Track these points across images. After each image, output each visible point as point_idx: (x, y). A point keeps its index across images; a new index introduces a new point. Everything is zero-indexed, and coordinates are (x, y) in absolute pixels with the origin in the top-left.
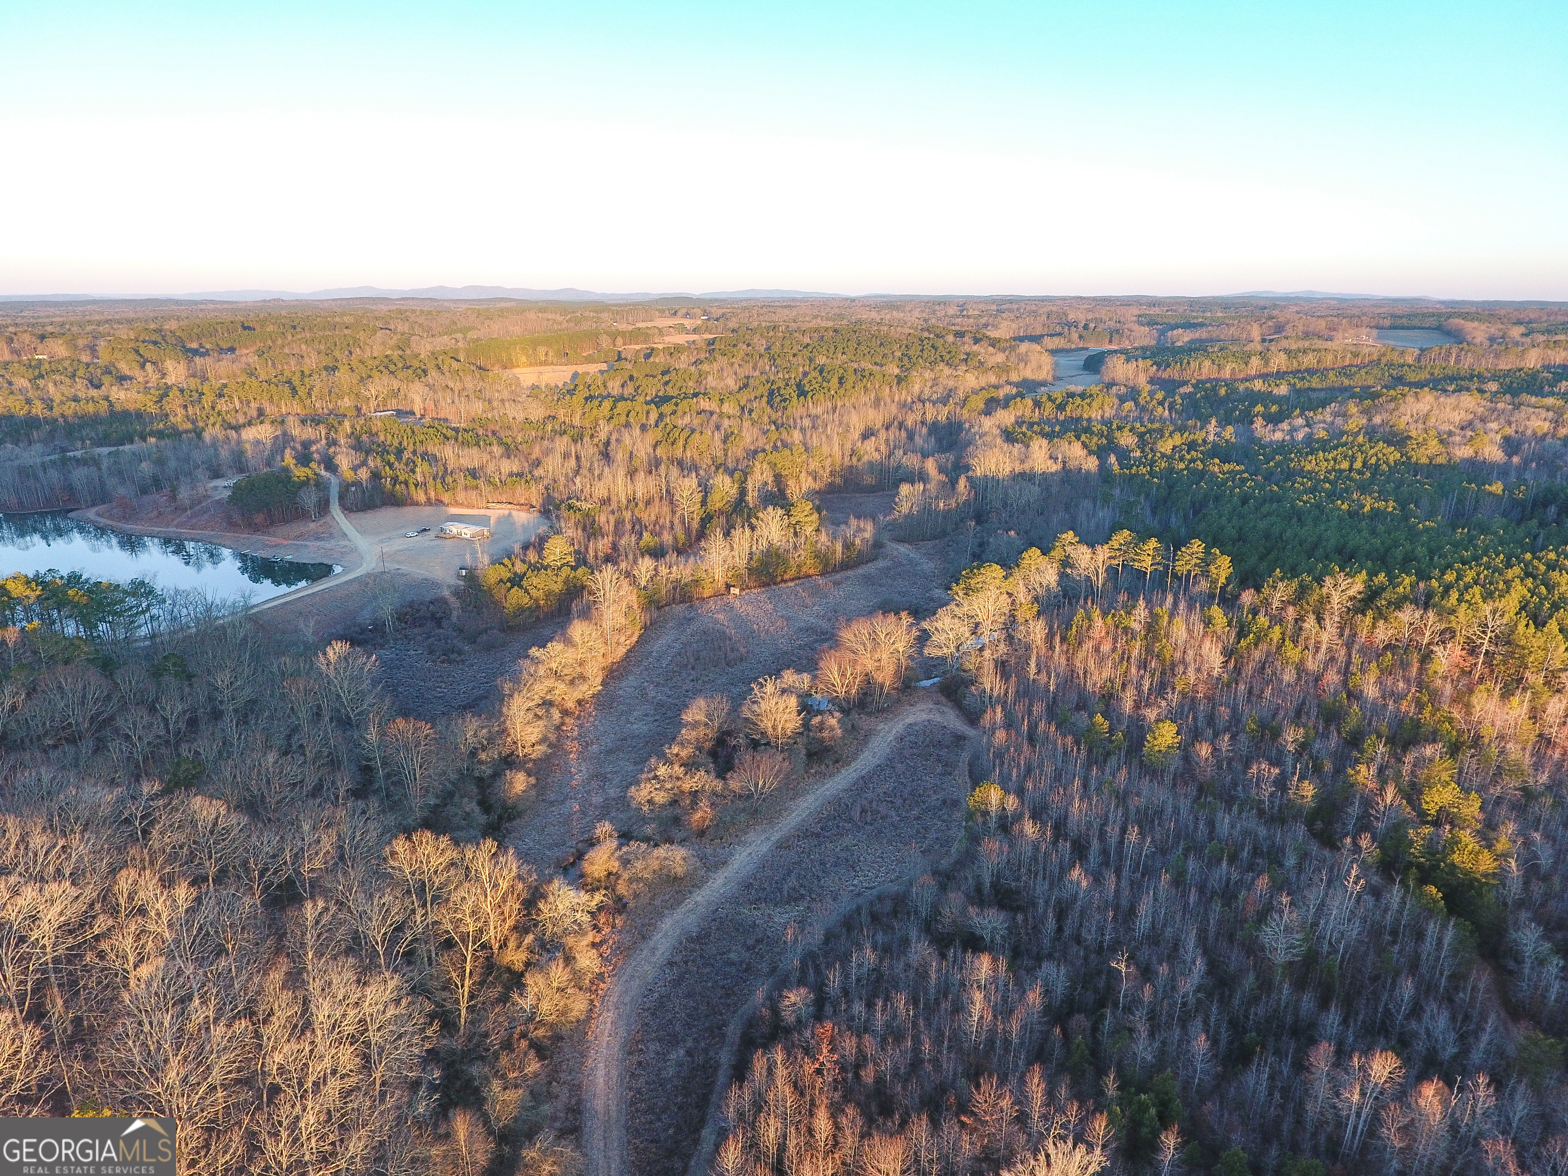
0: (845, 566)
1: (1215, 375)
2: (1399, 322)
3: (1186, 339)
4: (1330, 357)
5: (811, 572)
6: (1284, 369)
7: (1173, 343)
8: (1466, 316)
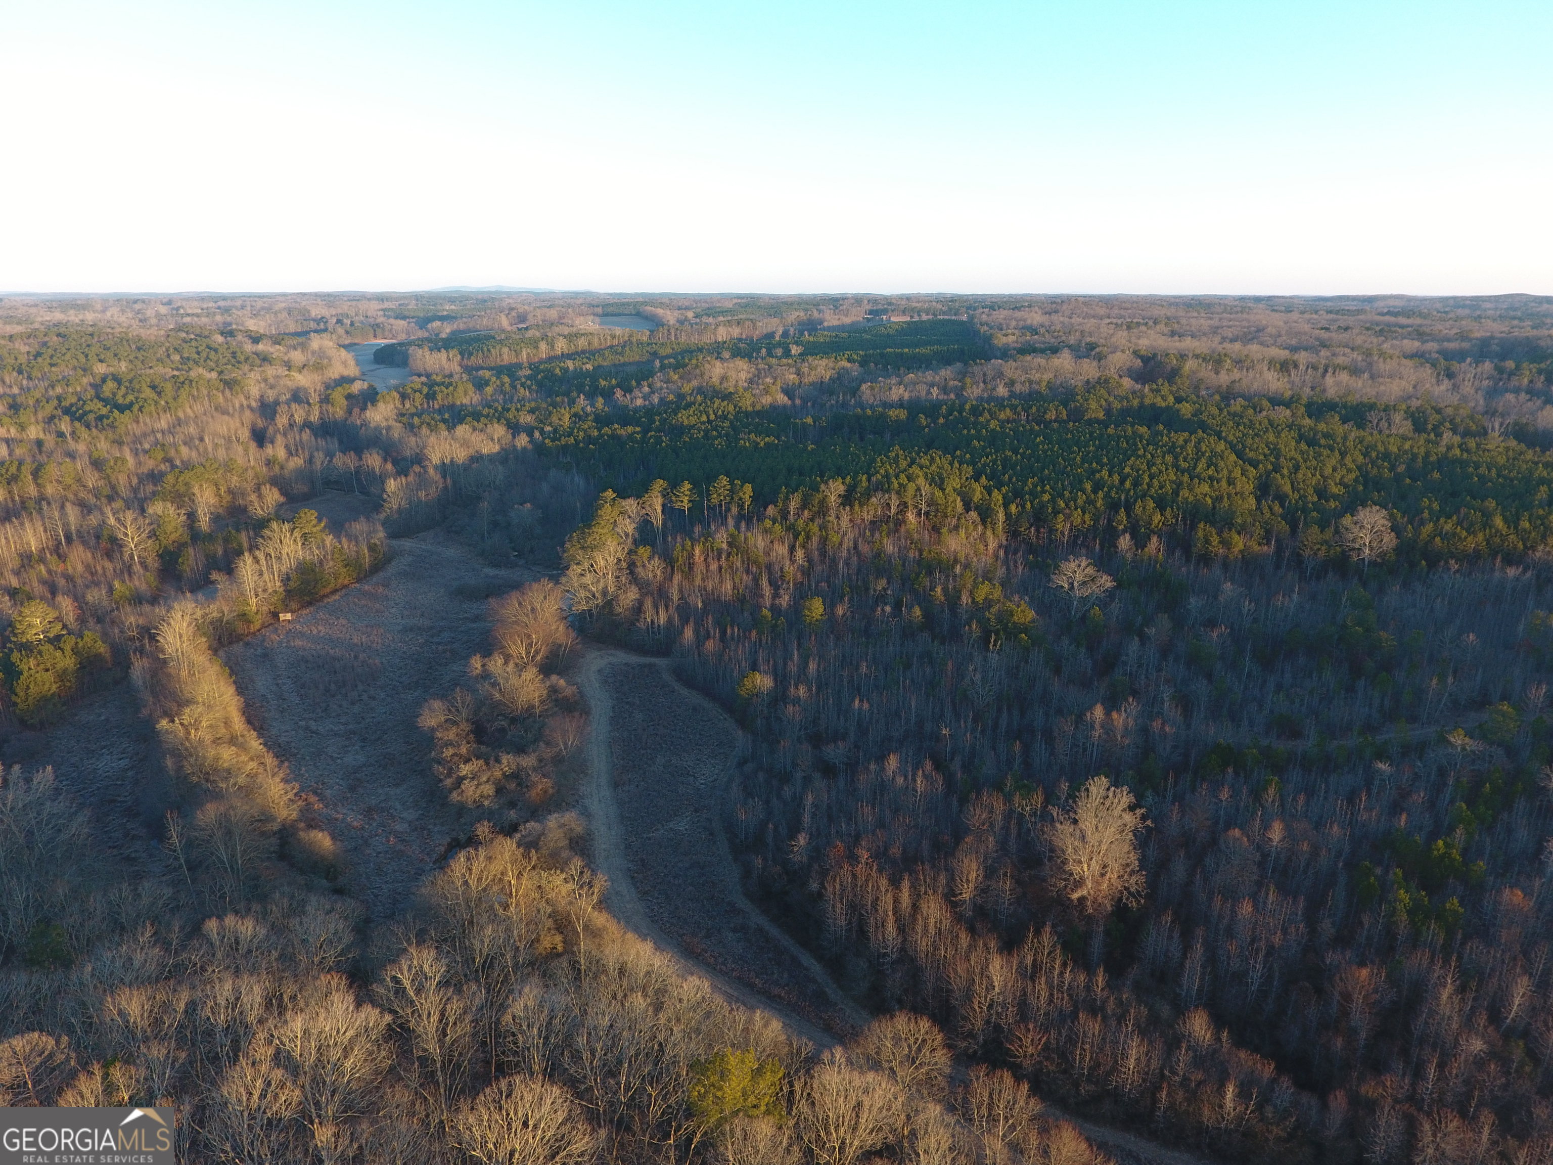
0: (375, 568)
1: (514, 360)
2: (610, 309)
3: (448, 331)
4: (596, 340)
5: (346, 582)
6: (566, 351)
7: (437, 335)
8: (662, 305)
